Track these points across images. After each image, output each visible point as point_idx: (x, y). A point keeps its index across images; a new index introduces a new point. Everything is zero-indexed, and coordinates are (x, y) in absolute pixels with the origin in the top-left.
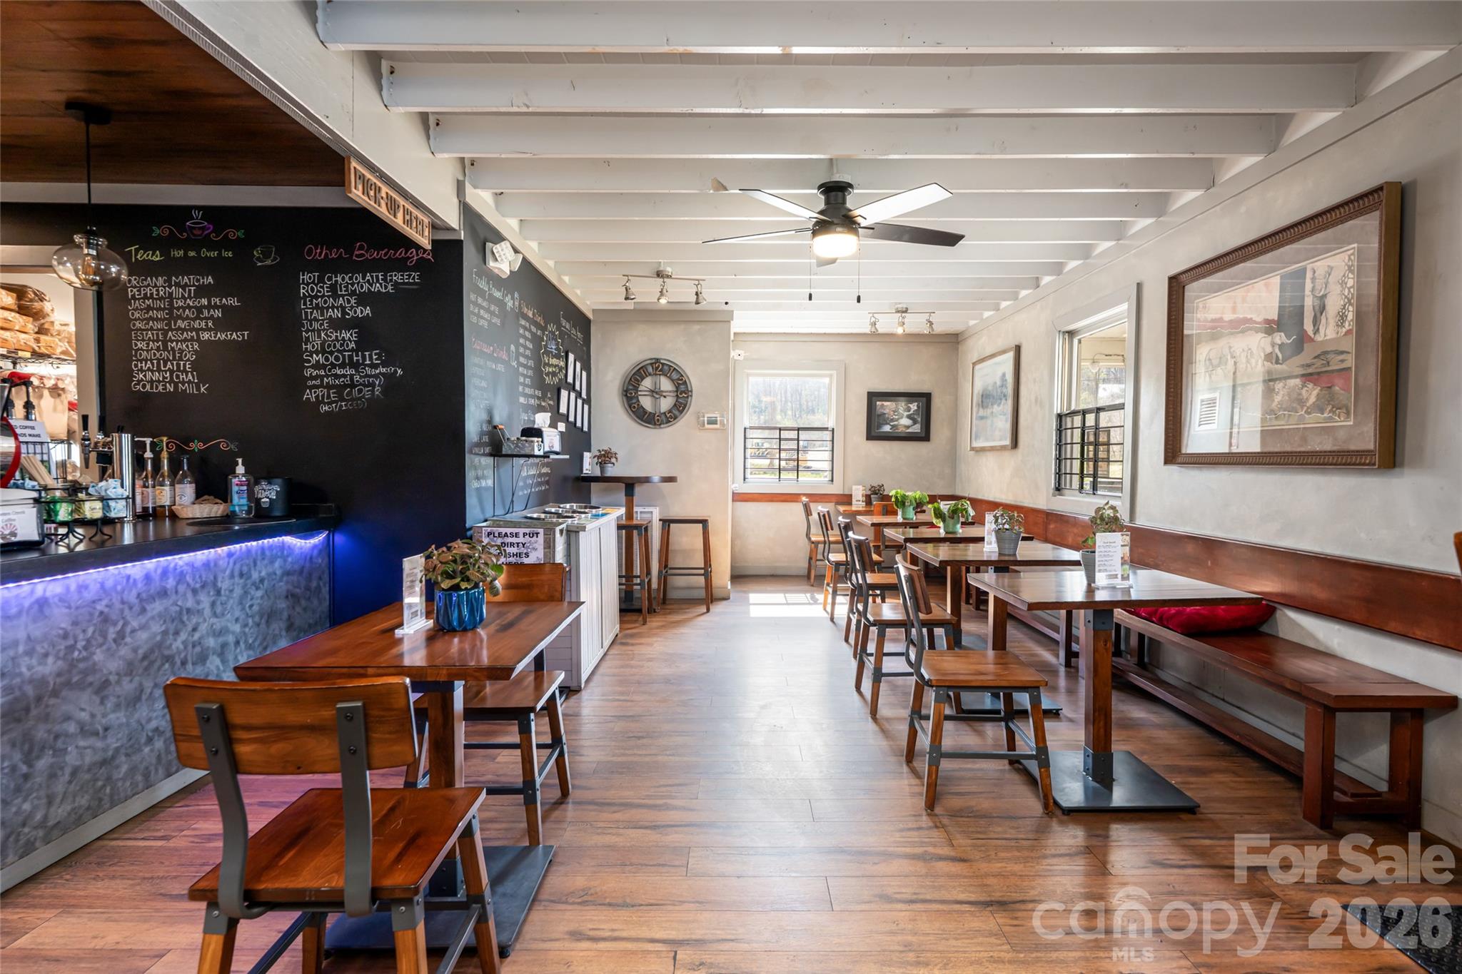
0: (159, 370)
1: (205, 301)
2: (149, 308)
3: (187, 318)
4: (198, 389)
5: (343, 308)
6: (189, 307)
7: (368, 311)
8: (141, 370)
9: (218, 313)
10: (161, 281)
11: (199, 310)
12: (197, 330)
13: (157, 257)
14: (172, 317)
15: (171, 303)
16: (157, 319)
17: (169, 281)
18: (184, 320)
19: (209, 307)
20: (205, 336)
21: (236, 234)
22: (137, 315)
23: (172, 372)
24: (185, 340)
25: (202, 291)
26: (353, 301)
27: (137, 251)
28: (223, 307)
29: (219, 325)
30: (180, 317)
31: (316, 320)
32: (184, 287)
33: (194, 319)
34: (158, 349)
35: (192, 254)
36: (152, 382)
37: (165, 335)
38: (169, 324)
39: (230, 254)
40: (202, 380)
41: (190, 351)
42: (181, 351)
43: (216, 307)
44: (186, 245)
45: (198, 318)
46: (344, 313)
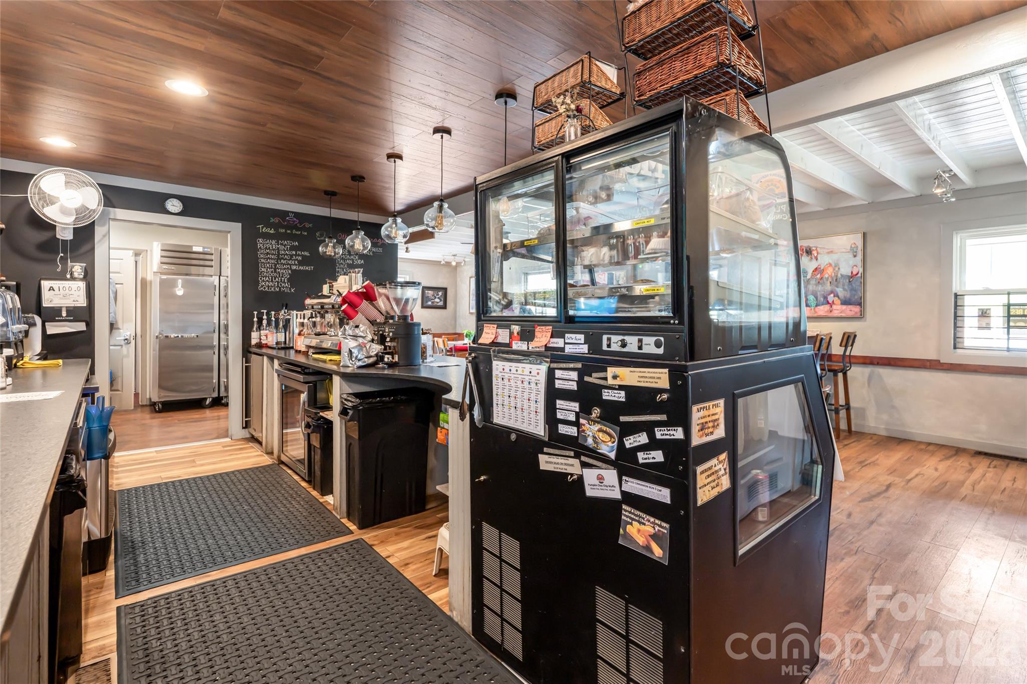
0: (272, 281)
1: (294, 252)
2: (268, 254)
3: (286, 259)
4: (290, 290)
5: (353, 260)
6: (287, 254)
7: (363, 262)
8: (264, 281)
9: (300, 258)
10: (274, 242)
11: (292, 256)
12: (290, 265)
13: (272, 231)
14: (279, 259)
15: (278, 252)
16: (272, 259)
17: (278, 242)
18: (284, 260)
19: (296, 255)
20: (294, 267)
21: (308, 225)
22: (262, 256)
23: (278, 282)
24: (285, 269)
25: (293, 248)
26: (357, 257)
27: (262, 228)
28: (302, 256)
29: (301, 263)
30: (283, 258)
31: (342, 263)
32: (285, 246)
33: (289, 260)
34: (272, 272)
35: (289, 232)
36: (268, 286)
37: (275, 265)
38: (277, 261)
39: (306, 234)
40: (292, 286)
41: (287, 273)
42: (283, 273)
43: (299, 255)
44: (286, 228)
45: (290, 259)
46: (353, 262)
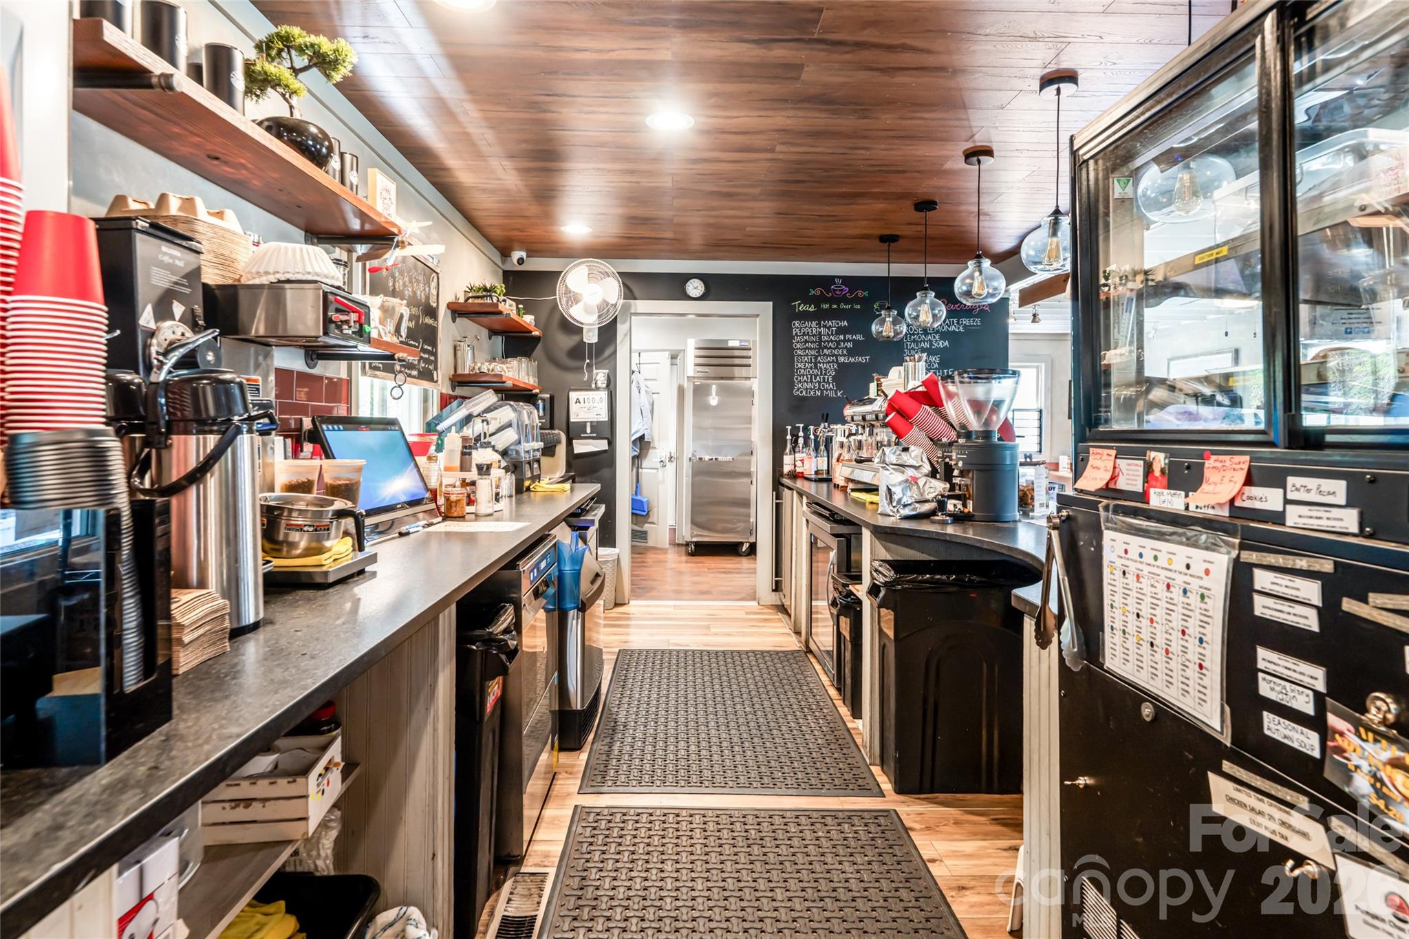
0: (811, 381)
1: (842, 337)
2: (806, 342)
3: (830, 348)
4: (836, 394)
5: (931, 342)
6: (832, 341)
7: (947, 343)
8: (800, 382)
9: (850, 345)
10: (814, 324)
11: (838, 343)
12: (836, 356)
13: (812, 309)
14: (821, 348)
15: (820, 338)
16: (811, 349)
17: (819, 324)
18: (828, 349)
19: (844, 341)
20: (842, 359)
21: (862, 294)
22: (798, 346)
23: (820, 383)
24: (829, 362)
25: (840, 331)
26: (937, 337)
27: (799, 305)
28: (854, 341)
29: (851, 353)
30: (826, 347)
31: (913, 349)
32: (829, 328)
33: (834, 349)
34: (811, 368)
35: (835, 306)
36: (807, 389)
37: (816, 358)
38: (818, 352)
39: (859, 307)
40: (839, 388)
41: (831, 369)
42: (826, 369)
43: (849, 341)
44: (830, 301)
45: (837, 348)
46: (931, 345)
